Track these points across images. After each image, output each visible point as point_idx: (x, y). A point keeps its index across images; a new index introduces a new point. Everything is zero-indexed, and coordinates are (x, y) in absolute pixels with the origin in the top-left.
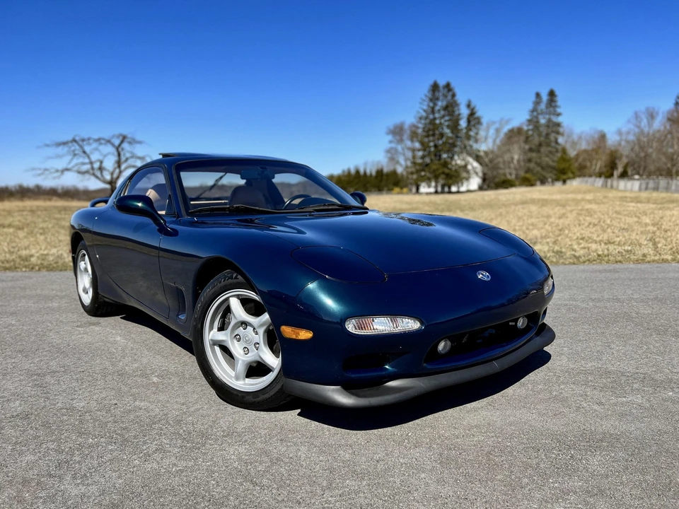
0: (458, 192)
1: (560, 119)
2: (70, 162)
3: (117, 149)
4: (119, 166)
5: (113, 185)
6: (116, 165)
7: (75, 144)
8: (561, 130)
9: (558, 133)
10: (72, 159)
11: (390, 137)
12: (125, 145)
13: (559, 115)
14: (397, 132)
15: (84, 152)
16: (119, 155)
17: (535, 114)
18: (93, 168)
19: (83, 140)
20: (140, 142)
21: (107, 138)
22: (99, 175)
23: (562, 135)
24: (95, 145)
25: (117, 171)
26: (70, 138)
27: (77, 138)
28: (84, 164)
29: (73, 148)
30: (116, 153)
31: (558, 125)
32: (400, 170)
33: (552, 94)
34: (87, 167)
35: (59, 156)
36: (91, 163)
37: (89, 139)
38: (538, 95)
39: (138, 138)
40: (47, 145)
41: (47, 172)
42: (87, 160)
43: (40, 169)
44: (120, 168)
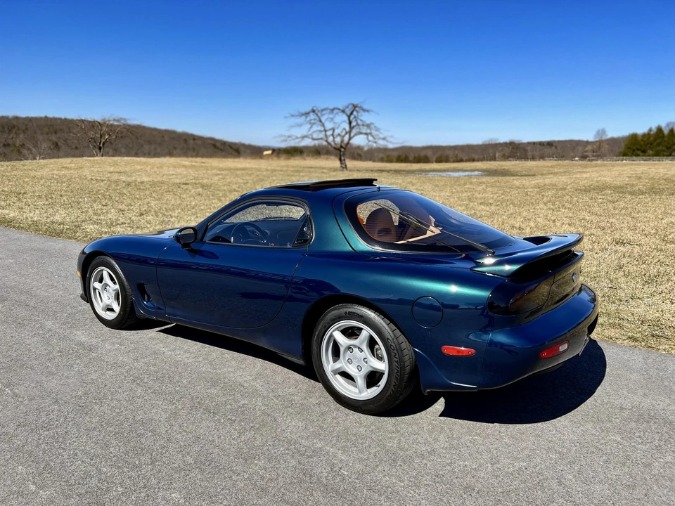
2: (309, 130)
3: (349, 117)
5: (342, 150)
7: (313, 114)
10: (311, 127)
15: (320, 121)
18: (326, 136)
19: (321, 111)
20: (368, 111)
21: (341, 108)
24: (329, 115)
25: (347, 136)
26: (309, 109)
27: (315, 109)
28: (321, 131)
29: (311, 118)
30: (348, 121)
34: (322, 135)
35: (300, 125)
36: (326, 131)
39: (365, 107)
40: (292, 116)
41: (289, 139)
42: (322, 129)
43: (285, 136)
44: (350, 135)
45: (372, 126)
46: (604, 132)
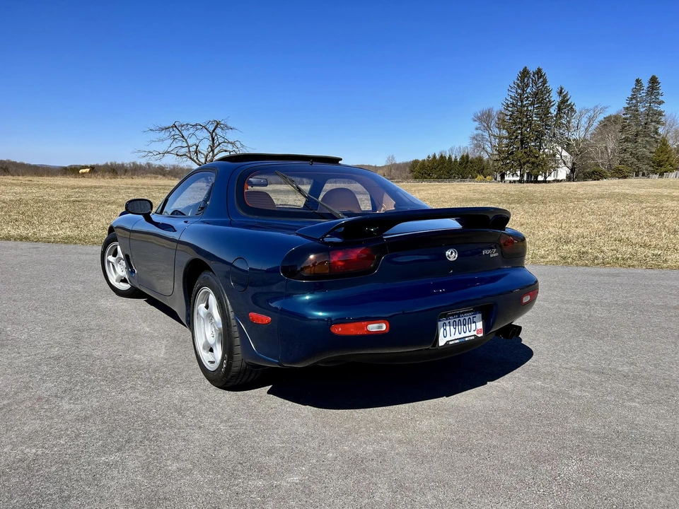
0: (545, 181)
1: (662, 108)
2: (170, 146)
3: (212, 134)
4: (213, 151)
6: (210, 149)
7: (175, 128)
8: (663, 119)
9: (658, 123)
10: (172, 143)
11: (477, 124)
12: (218, 131)
13: (661, 103)
14: (485, 118)
15: (183, 137)
16: (213, 139)
17: (634, 101)
18: (190, 151)
19: (182, 126)
20: (232, 129)
21: (202, 124)
22: (195, 159)
23: (663, 124)
24: (192, 131)
25: (211, 154)
27: (177, 124)
28: (182, 147)
29: (173, 133)
30: (211, 139)
31: (660, 114)
32: (486, 157)
33: (654, 81)
34: (184, 150)
35: (161, 140)
36: (188, 147)
37: (187, 125)
38: (638, 81)
39: (230, 125)
40: (151, 130)
41: (150, 154)
42: (185, 145)
43: (145, 151)
44: (213, 152)
45: (238, 144)
46: (393, 158)
